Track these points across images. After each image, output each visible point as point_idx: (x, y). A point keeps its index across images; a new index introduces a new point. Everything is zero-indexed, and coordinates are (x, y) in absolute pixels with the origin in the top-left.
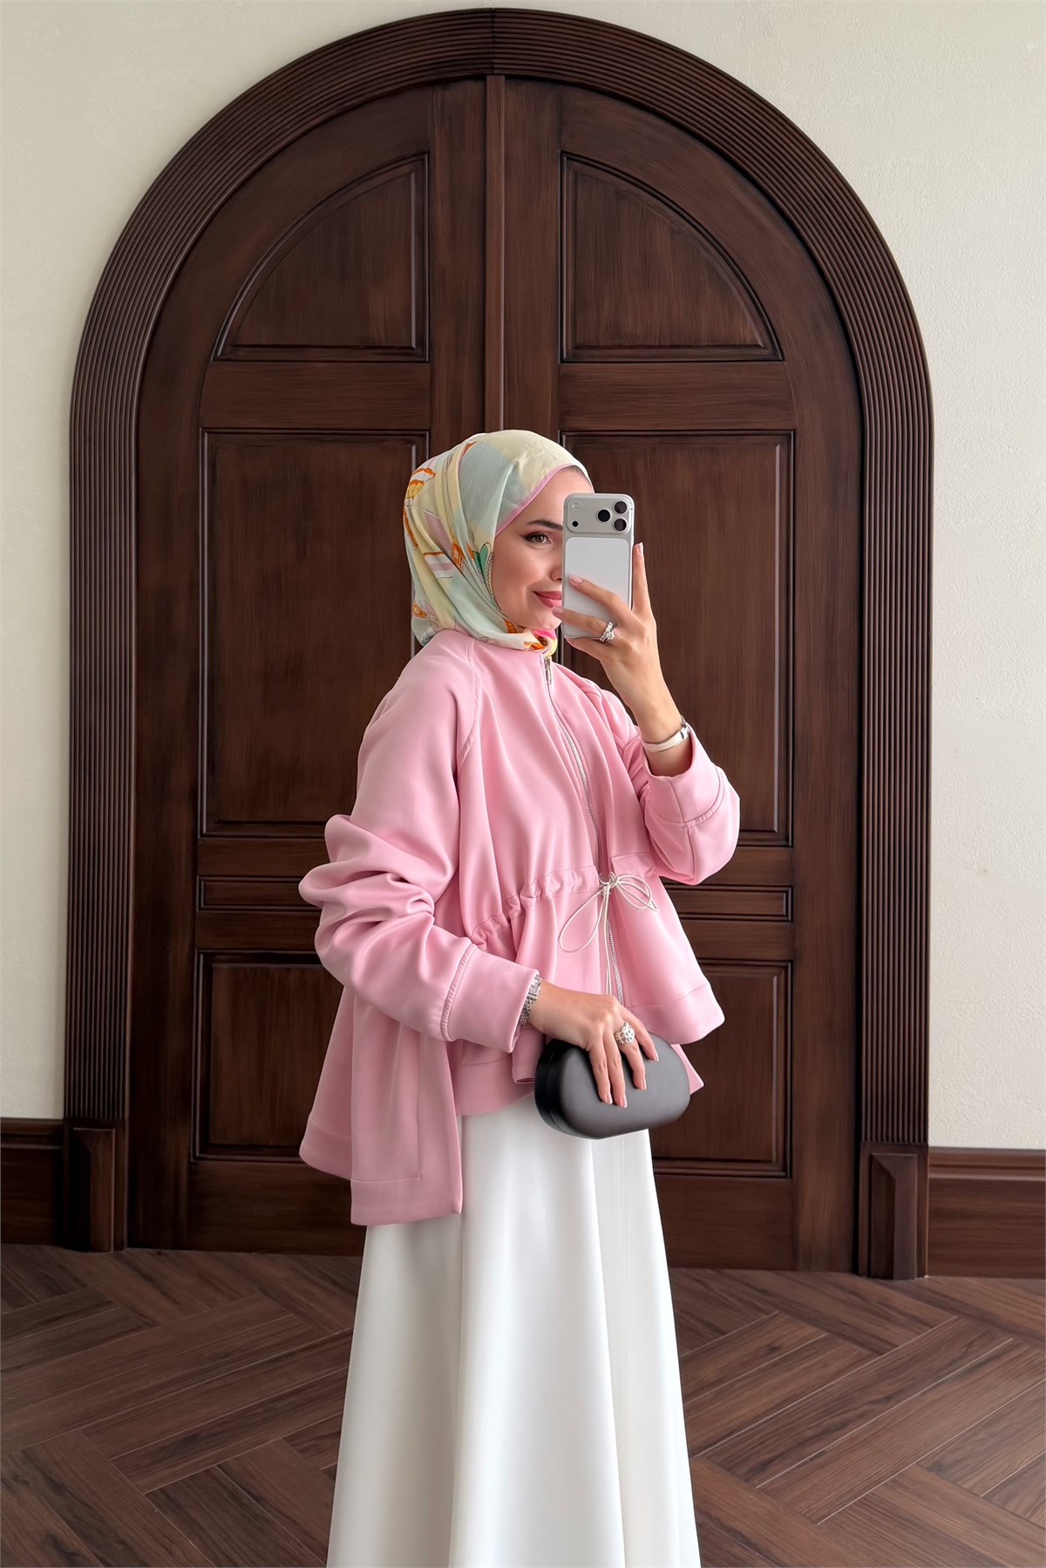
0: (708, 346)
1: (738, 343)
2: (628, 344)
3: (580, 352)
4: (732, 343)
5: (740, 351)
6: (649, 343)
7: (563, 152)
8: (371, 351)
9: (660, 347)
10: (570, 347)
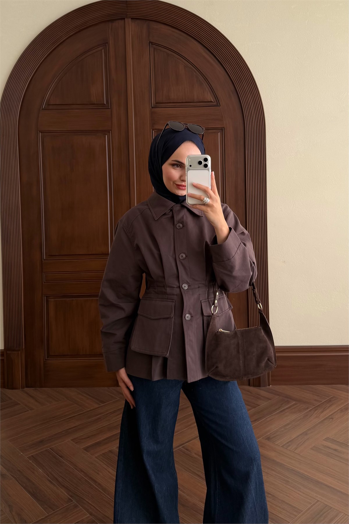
0: (197, 102)
1: (206, 101)
2: (172, 102)
3: (158, 105)
4: (204, 101)
5: (207, 104)
6: (179, 102)
7: (150, 42)
8: (92, 105)
9: (182, 102)
10: (154, 103)
